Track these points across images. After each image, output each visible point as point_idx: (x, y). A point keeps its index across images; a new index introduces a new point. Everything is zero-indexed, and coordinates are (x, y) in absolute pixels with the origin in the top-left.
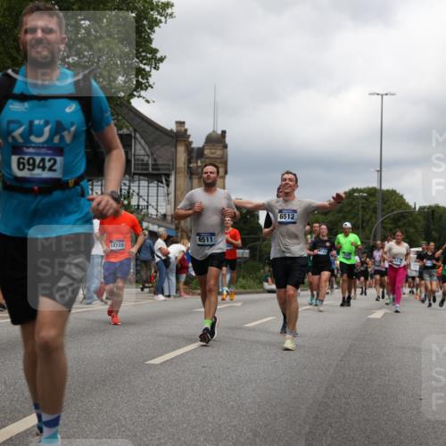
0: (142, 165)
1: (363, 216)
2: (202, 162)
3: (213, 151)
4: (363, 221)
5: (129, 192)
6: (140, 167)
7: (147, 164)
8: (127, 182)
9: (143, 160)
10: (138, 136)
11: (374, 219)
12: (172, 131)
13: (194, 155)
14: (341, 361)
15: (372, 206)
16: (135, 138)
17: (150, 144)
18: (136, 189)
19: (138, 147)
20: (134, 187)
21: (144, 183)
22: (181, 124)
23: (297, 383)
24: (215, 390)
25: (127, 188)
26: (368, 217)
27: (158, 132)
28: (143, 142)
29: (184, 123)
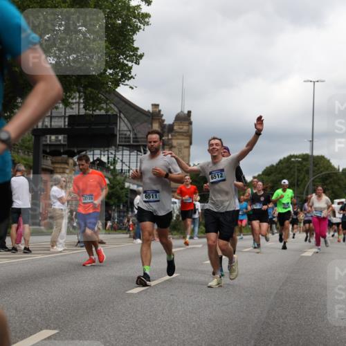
0: (125, 138)
1: (298, 176)
2: (172, 136)
3: (181, 127)
4: (298, 181)
5: (114, 160)
6: (123, 140)
7: (129, 138)
8: (113, 152)
9: (126, 135)
10: (122, 115)
11: (306, 179)
12: (149, 111)
13: (166, 130)
14: (280, 289)
15: (305, 169)
16: (120, 117)
17: (132, 122)
18: (120, 157)
19: (122, 124)
20: (119, 156)
21: (126, 152)
22: (156, 106)
23: (245, 307)
24: (181, 312)
25: (113, 156)
26: (302, 176)
27: (138, 113)
28: (126, 121)
29: (158, 105)
